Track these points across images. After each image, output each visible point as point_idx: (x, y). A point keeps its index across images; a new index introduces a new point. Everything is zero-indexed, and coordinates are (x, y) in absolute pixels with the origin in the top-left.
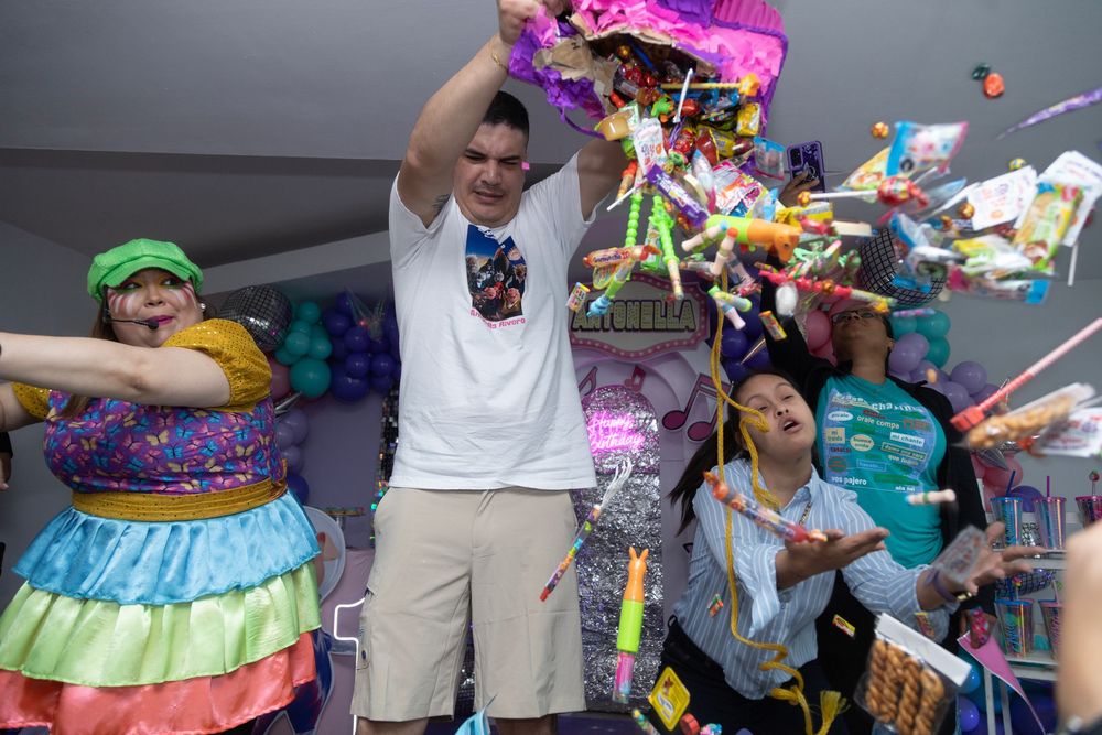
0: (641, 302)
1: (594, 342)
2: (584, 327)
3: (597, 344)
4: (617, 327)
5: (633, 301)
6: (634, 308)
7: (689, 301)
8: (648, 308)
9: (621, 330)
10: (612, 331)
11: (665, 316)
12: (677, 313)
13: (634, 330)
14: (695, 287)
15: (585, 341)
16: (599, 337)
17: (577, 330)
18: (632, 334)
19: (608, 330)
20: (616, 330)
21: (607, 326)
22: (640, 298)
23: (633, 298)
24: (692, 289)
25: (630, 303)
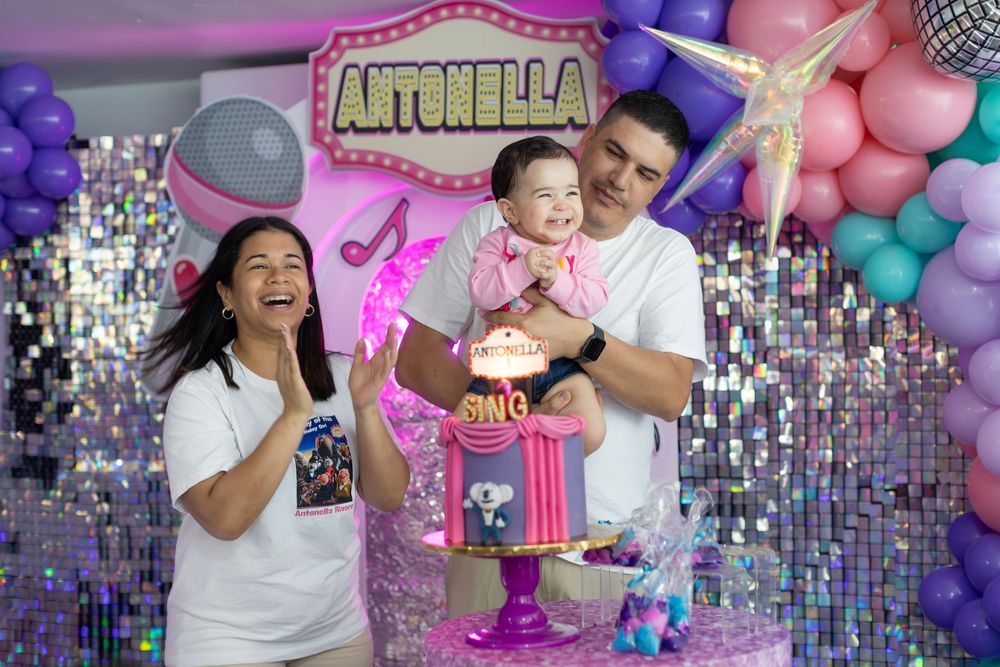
0: (475, 65)
1: (380, 156)
2: (359, 125)
3: (387, 162)
4: (426, 123)
5: (459, 65)
6: (461, 78)
7: (575, 60)
8: (489, 76)
9: (433, 130)
10: (416, 130)
11: (526, 97)
12: (550, 89)
13: (462, 128)
14: (588, 27)
15: (363, 154)
16: (392, 145)
17: (344, 131)
18: (458, 137)
19: (407, 130)
20: (424, 129)
21: (406, 120)
22: (474, 58)
23: (459, 58)
24: (581, 34)
25: (452, 69)
